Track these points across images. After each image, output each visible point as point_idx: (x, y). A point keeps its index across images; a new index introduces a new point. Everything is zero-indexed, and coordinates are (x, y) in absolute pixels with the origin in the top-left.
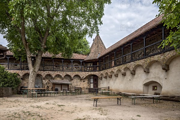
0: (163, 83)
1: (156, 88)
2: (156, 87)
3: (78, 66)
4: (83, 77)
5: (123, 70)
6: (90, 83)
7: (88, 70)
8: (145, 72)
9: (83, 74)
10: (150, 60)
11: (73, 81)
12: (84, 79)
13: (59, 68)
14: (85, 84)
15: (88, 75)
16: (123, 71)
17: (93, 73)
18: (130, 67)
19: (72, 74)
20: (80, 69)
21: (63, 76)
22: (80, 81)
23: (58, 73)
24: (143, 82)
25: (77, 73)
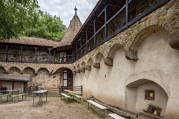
0: (171, 85)
1: (151, 95)
2: (153, 92)
3: (46, 55)
4: (52, 72)
5: (95, 59)
6: (63, 79)
7: (60, 62)
8: (128, 58)
9: (53, 67)
10: (139, 30)
11: (38, 76)
12: (54, 73)
13: (18, 58)
14: (56, 81)
15: (58, 68)
16: (95, 61)
17: (65, 66)
18: (103, 52)
19: (36, 67)
20: (49, 61)
21: (21, 70)
22: (48, 76)
23: (14, 65)
24: (126, 81)
25: (42, 65)
